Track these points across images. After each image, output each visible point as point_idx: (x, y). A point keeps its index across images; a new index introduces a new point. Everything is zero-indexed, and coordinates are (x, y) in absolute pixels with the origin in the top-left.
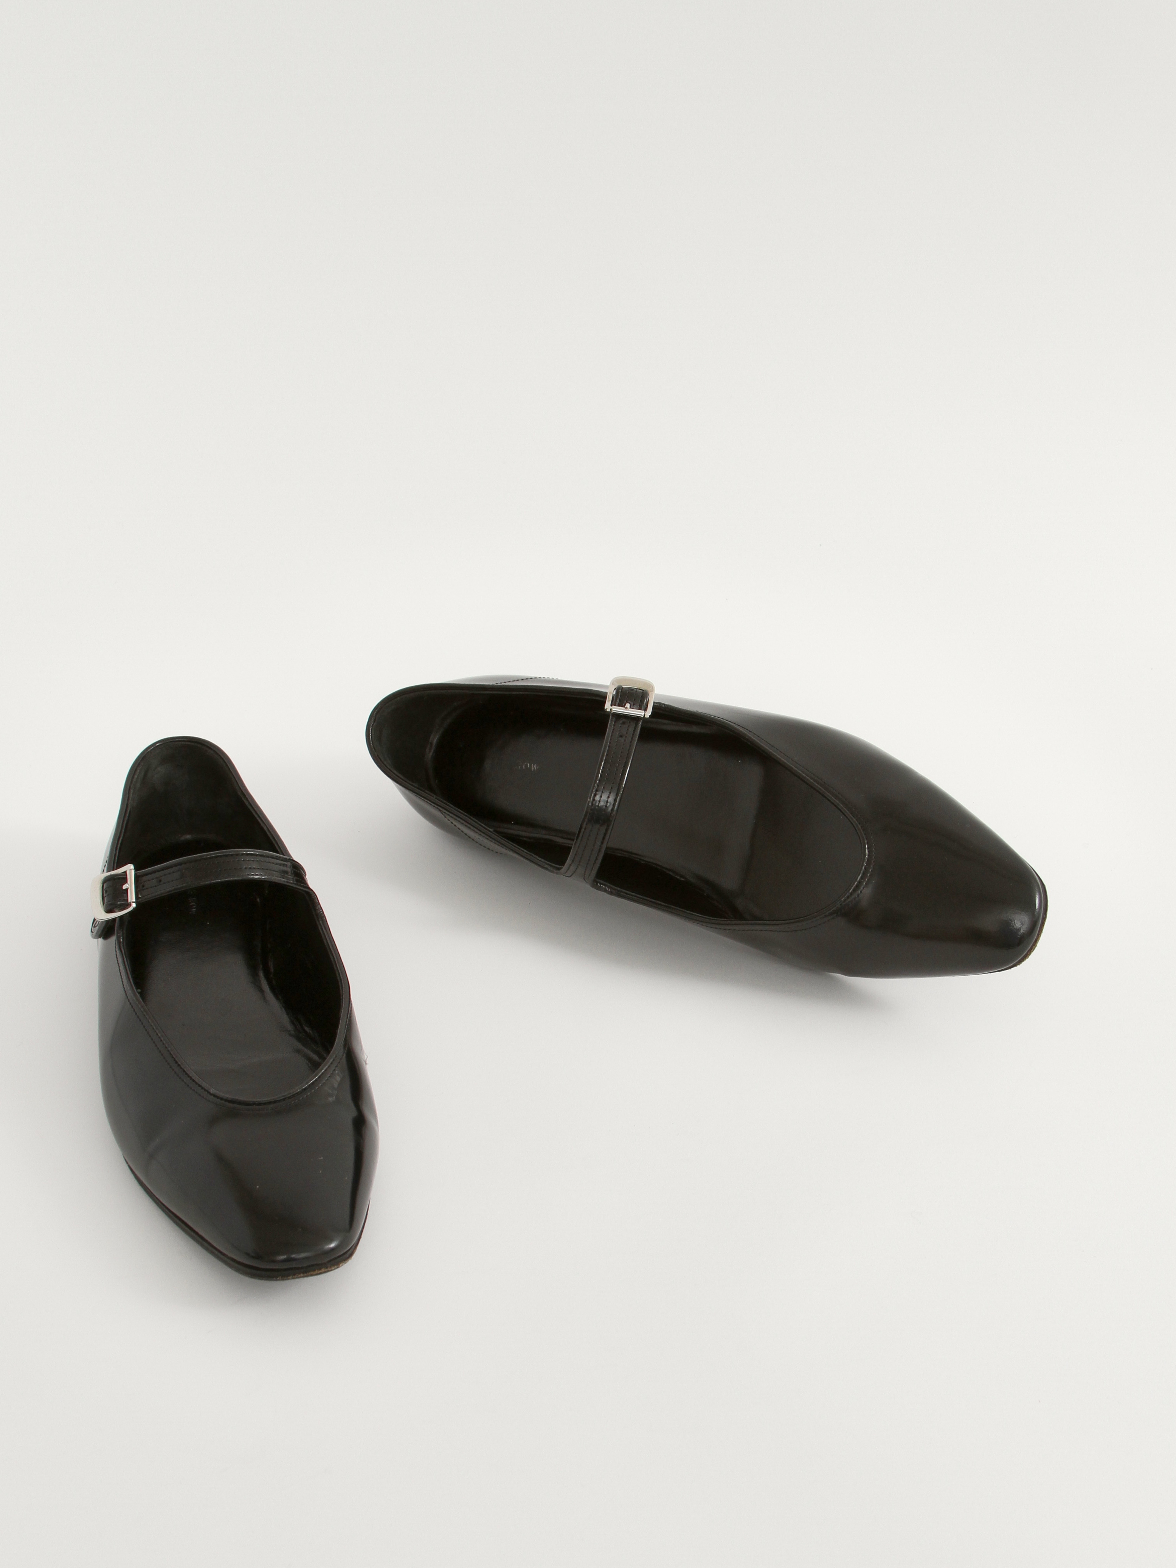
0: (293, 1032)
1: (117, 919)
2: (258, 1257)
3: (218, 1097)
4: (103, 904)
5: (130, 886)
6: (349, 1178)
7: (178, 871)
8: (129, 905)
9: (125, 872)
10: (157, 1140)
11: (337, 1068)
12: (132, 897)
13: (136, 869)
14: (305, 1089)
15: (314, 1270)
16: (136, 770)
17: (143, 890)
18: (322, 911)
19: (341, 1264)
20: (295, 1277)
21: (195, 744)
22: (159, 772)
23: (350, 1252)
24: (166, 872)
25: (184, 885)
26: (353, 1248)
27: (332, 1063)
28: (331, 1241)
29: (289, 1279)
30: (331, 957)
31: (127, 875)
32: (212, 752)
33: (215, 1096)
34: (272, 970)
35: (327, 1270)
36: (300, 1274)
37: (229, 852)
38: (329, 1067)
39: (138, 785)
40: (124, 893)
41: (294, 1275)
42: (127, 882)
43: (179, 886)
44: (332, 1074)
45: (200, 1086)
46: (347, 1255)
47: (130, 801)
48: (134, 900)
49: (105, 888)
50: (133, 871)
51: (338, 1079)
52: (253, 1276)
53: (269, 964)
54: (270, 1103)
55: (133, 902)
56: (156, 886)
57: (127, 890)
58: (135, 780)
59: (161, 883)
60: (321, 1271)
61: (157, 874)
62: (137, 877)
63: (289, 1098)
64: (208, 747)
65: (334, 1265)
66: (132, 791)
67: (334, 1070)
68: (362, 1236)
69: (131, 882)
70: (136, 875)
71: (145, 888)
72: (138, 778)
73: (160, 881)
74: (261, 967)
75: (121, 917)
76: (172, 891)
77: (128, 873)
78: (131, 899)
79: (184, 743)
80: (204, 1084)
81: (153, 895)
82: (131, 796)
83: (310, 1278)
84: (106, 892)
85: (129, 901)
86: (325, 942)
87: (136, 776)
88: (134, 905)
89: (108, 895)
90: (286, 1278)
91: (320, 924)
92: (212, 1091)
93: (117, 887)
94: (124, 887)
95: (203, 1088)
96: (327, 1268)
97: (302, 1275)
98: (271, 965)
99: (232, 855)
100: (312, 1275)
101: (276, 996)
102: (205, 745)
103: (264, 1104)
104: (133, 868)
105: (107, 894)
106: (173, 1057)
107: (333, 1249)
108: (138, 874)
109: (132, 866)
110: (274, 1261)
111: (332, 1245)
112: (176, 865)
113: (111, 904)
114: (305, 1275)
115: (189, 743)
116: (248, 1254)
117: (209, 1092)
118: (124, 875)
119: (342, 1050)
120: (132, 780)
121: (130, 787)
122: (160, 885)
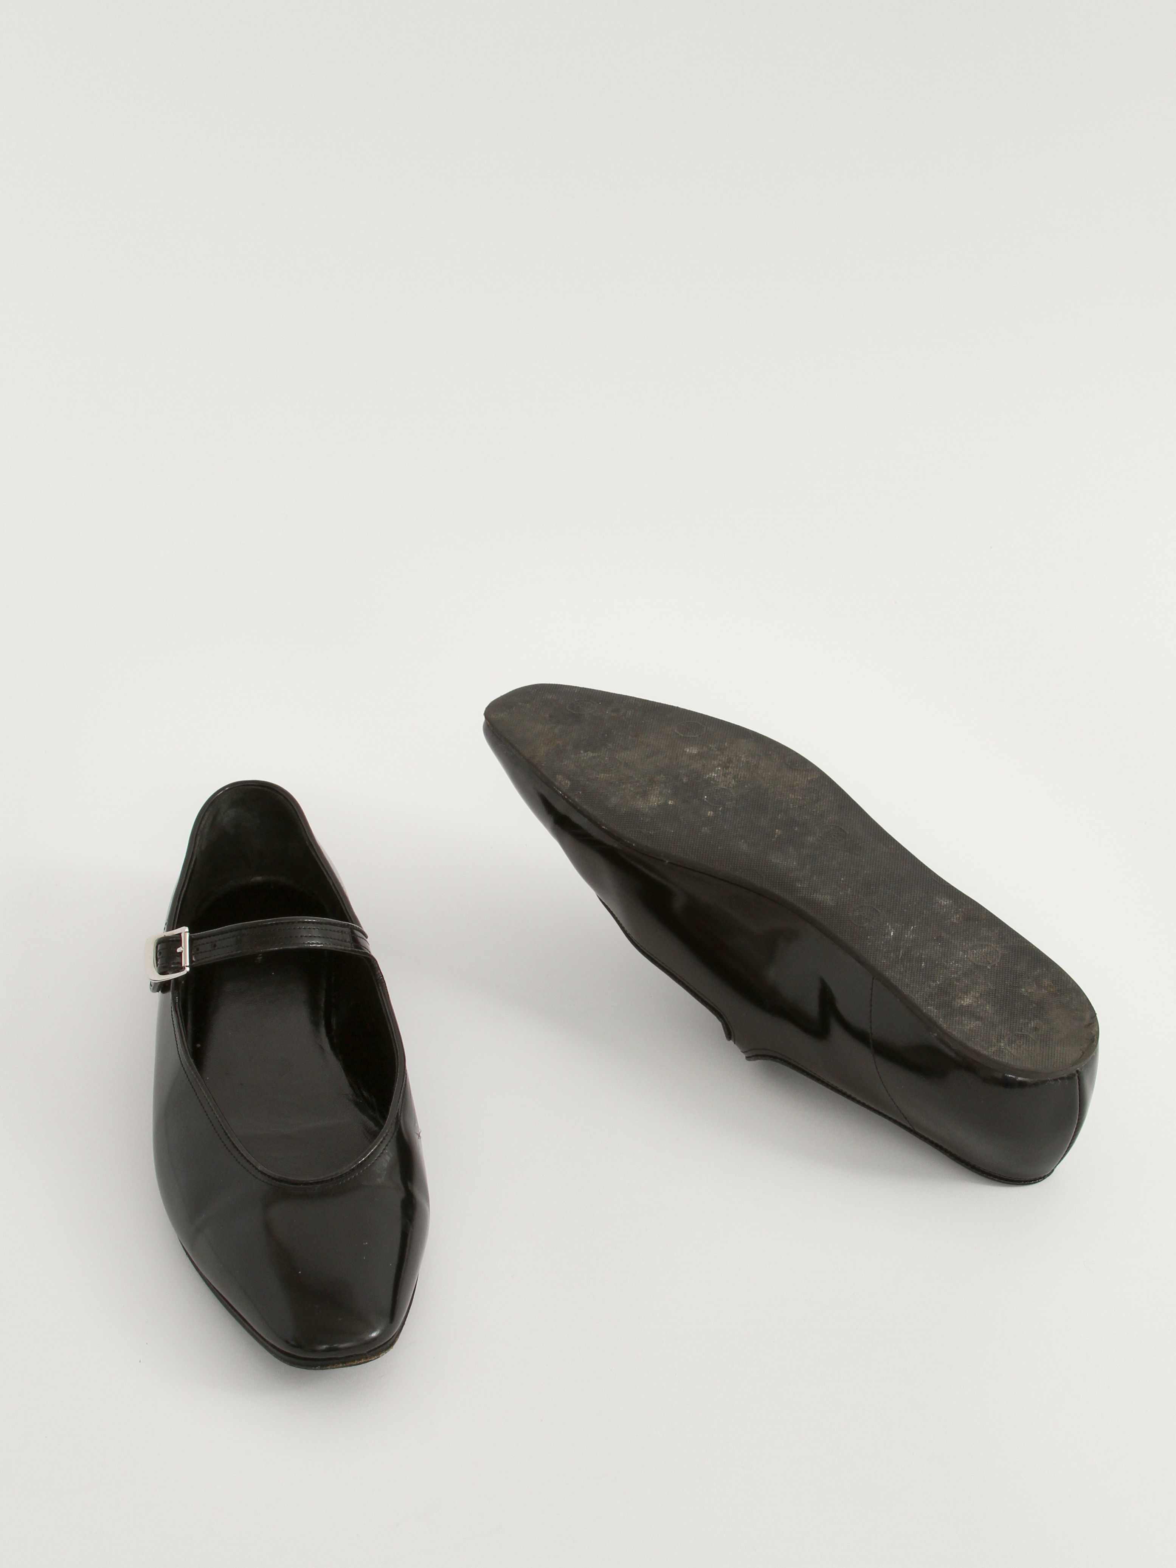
0: (351, 1097)
1: (172, 981)
2: (298, 1346)
3: (265, 1174)
4: (157, 966)
5: (185, 949)
6: (392, 1265)
7: (233, 937)
8: (182, 969)
9: (180, 934)
10: (204, 1215)
11: (387, 1148)
12: (186, 961)
13: (190, 932)
14: (353, 1169)
15: (354, 1361)
16: (204, 816)
17: (198, 954)
18: (382, 976)
19: (382, 1354)
20: (334, 1367)
21: (266, 789)
22: (228, 816)
23: (391, 1341)
24: (221, 937)
25: (239, 952)
26: (395, 1337)
27: (382, 1142)
28: (374, 1330)
29: (328, 1369)
30: (389, 1025)
31: (181, 938)
32: (282, 797)
33: (262, 1173)
34: (334, 1027)
35: (366, 1361)
36: (339, 1364)
37: (285, 919)
38: (379, 1146)
39: (206, 830)
40: (178, 956)
41: (334, 1365)
42: (181, 946)
43: (234, 953)
44: (382, 1153)
45: (248, 1161)
46: (388, 1345)
47: (196, 849)
48: (188, 964)
49: (159, 949)
50: (188, 934)
51: (388, 1158)
52: (292, 1364)
53: (332, 1021)
54: (318, 1183)
55: (187, 966)
56: (210, 951)
57: (181, 953)
58: (202, 826)
59: (216, 948)
60: (361, 1362)
61: (213, 939)
62: (191, 940)
63: (337, 1178)
64: (278, 792)
65: (373, 1355)
66: (199, 838)
67: (384, 1149)
68: (406, 1323)
69: (185, 946)
70: (190, 937)
71: (200, 951)
72: (205, 824)
73: (215, 946)
74: (323, 1023)
75: (176, 979)
76: (227, 957)
77: (182, 935)
78: (185, 963)
79: (255, 787)
80: (252, 1160)
81: (207, 960)
82: (198, 843)
83: (349, 1368)
84: (160, 953)
85: (183, 966)
86: (384, 1010)
87: (203, 822)
88: (188, 969)
89: (162, 957)
90: (325, 1368)
91: (380, 990)
92: (260, 1167)
93: (172, 949)
94: (179, 950)
95: (251, 1164)
96: (367, 1358)
97: (341, 1365)
98: (334, 1021)
99: (288, 923)
100: (351, 1366)
101: (336, 1054)
102: (275, 790)
103: (311, 1184)
104: (188, 931)
105: (161, 955)
106: (223, 1128)
107: (375, 1339)
108: (193, 937)
109: (187, 929)
110: (314, 1351)
111: (374, 1335)
112: (231, 931)
113: (164, 967)
114: (345, 1365)
115: (259, 788)
116: (287, 1342)
117: (257, 1169)
118: (179, 937)
119: (393, 1127)
120: (199, 826)
121: (197, 834)
122: (215, 950)
